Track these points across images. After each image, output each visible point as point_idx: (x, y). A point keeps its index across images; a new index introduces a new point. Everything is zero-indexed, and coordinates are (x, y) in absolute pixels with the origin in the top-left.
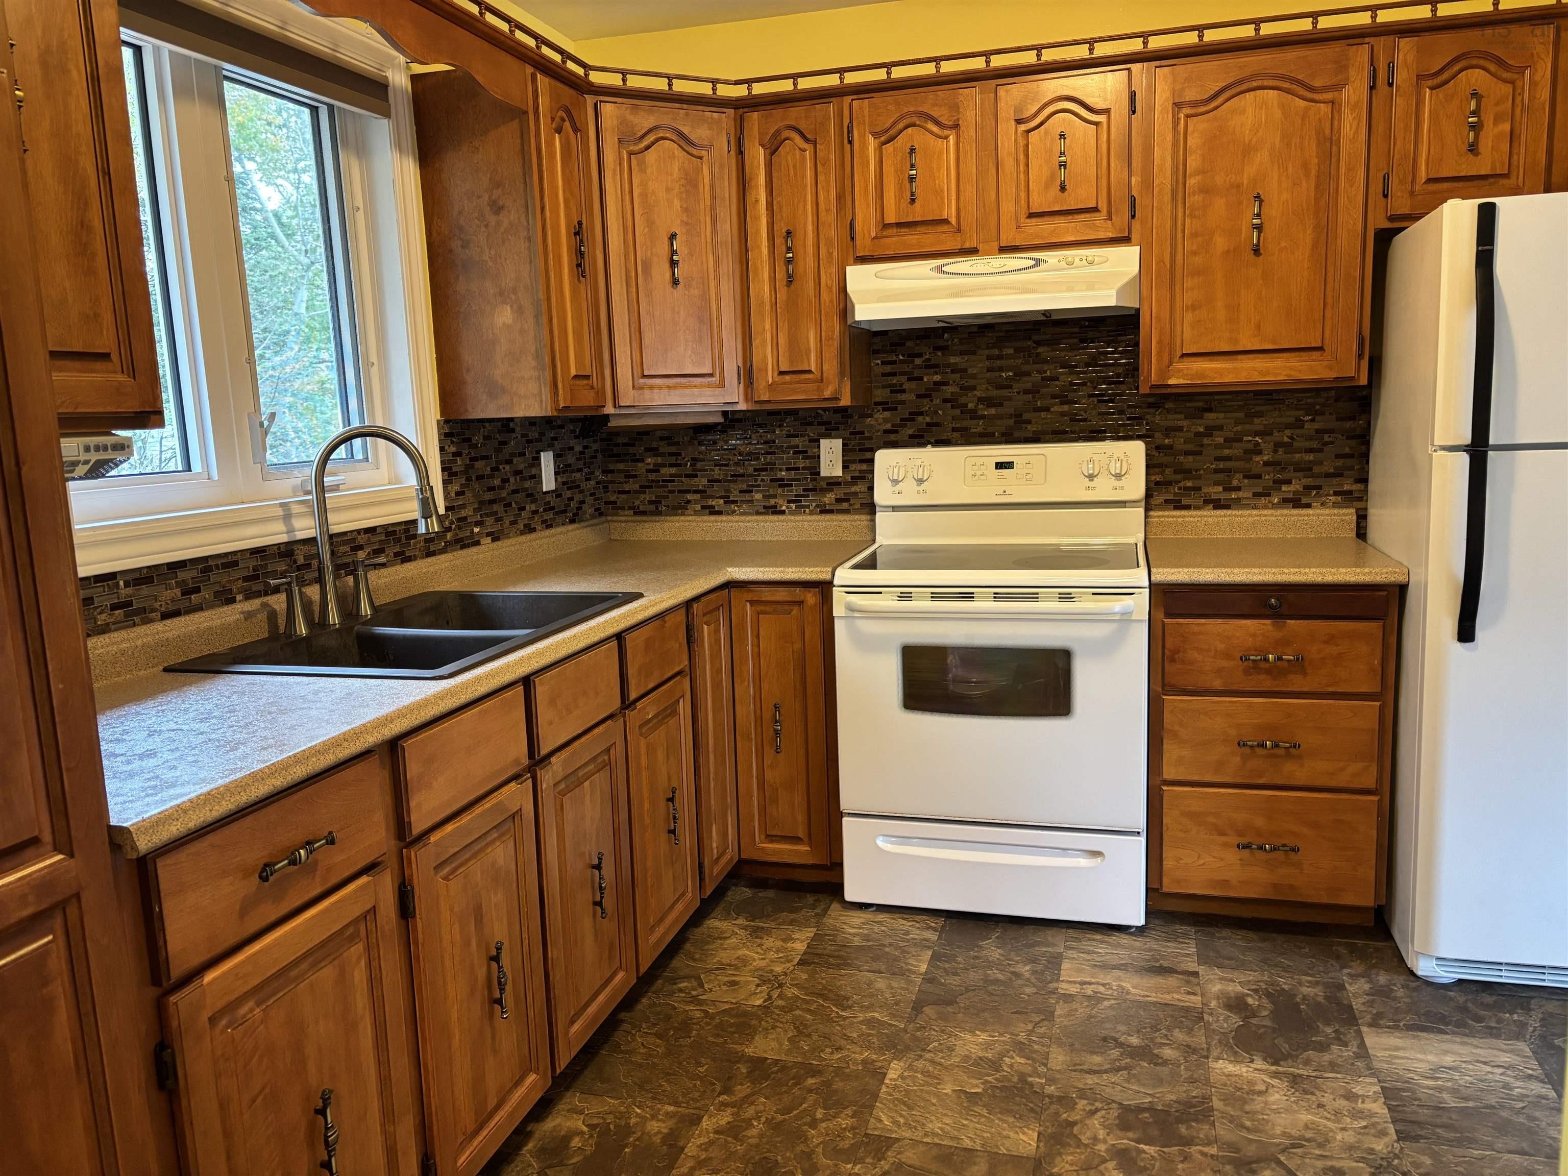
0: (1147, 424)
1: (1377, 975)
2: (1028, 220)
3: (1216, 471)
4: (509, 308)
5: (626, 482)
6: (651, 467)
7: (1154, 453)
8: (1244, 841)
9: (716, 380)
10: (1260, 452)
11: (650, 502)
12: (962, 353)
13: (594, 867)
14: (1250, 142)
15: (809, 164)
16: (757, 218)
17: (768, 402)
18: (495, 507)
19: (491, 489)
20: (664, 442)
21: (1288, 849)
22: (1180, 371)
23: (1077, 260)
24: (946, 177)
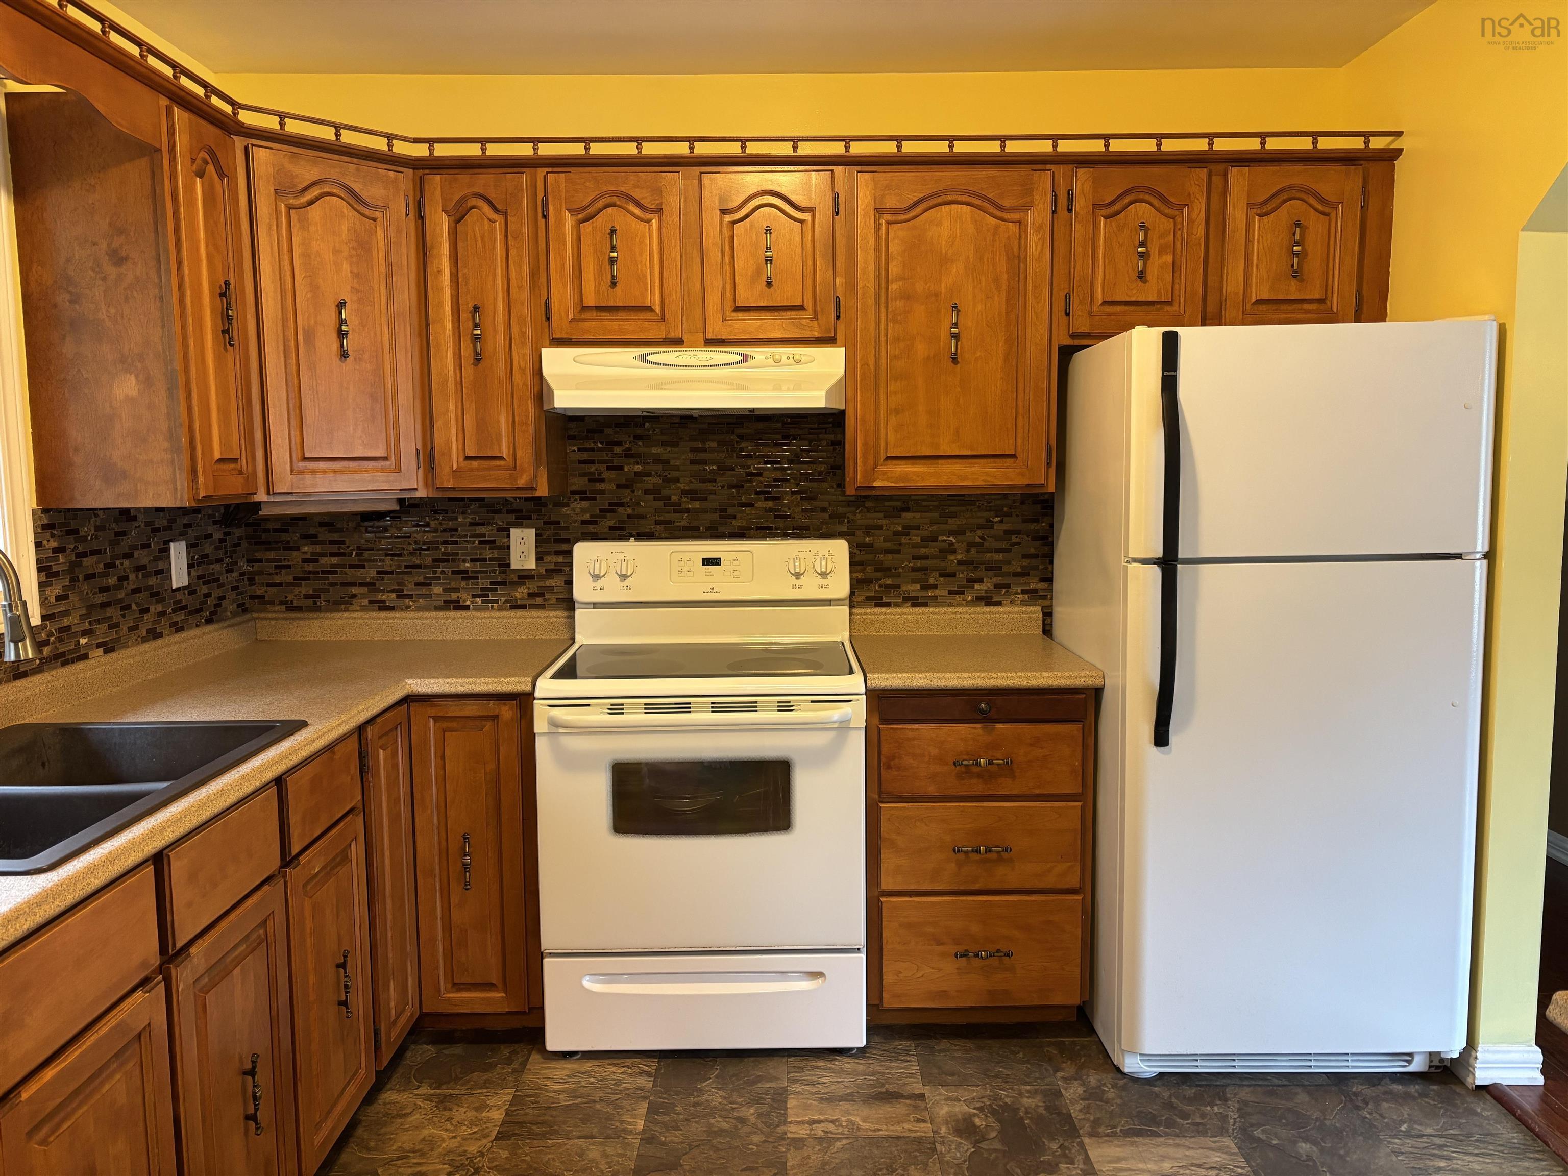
0: (848, 522)
1: (1088, 1076)
2: (734, 314)
3: (914, 569)
4: (133, 378)
5: (276, 574)
6: (308, 556)
7: (855, 551)
8: (961, 949)
9: (392, 462)
10: (954, 552)
11: (307, 597)
12: (665, 444)
13: (245, 1073)
14: (946, 253)
15: (499, 236)
16: (440, 290)
17: (453, 489)
18: (109, 612)
19: (104, 589)
20: (325, 528)
21: (1003, 954)
22: (885, 473)
23: (784, 358)
24: (649, 262)
